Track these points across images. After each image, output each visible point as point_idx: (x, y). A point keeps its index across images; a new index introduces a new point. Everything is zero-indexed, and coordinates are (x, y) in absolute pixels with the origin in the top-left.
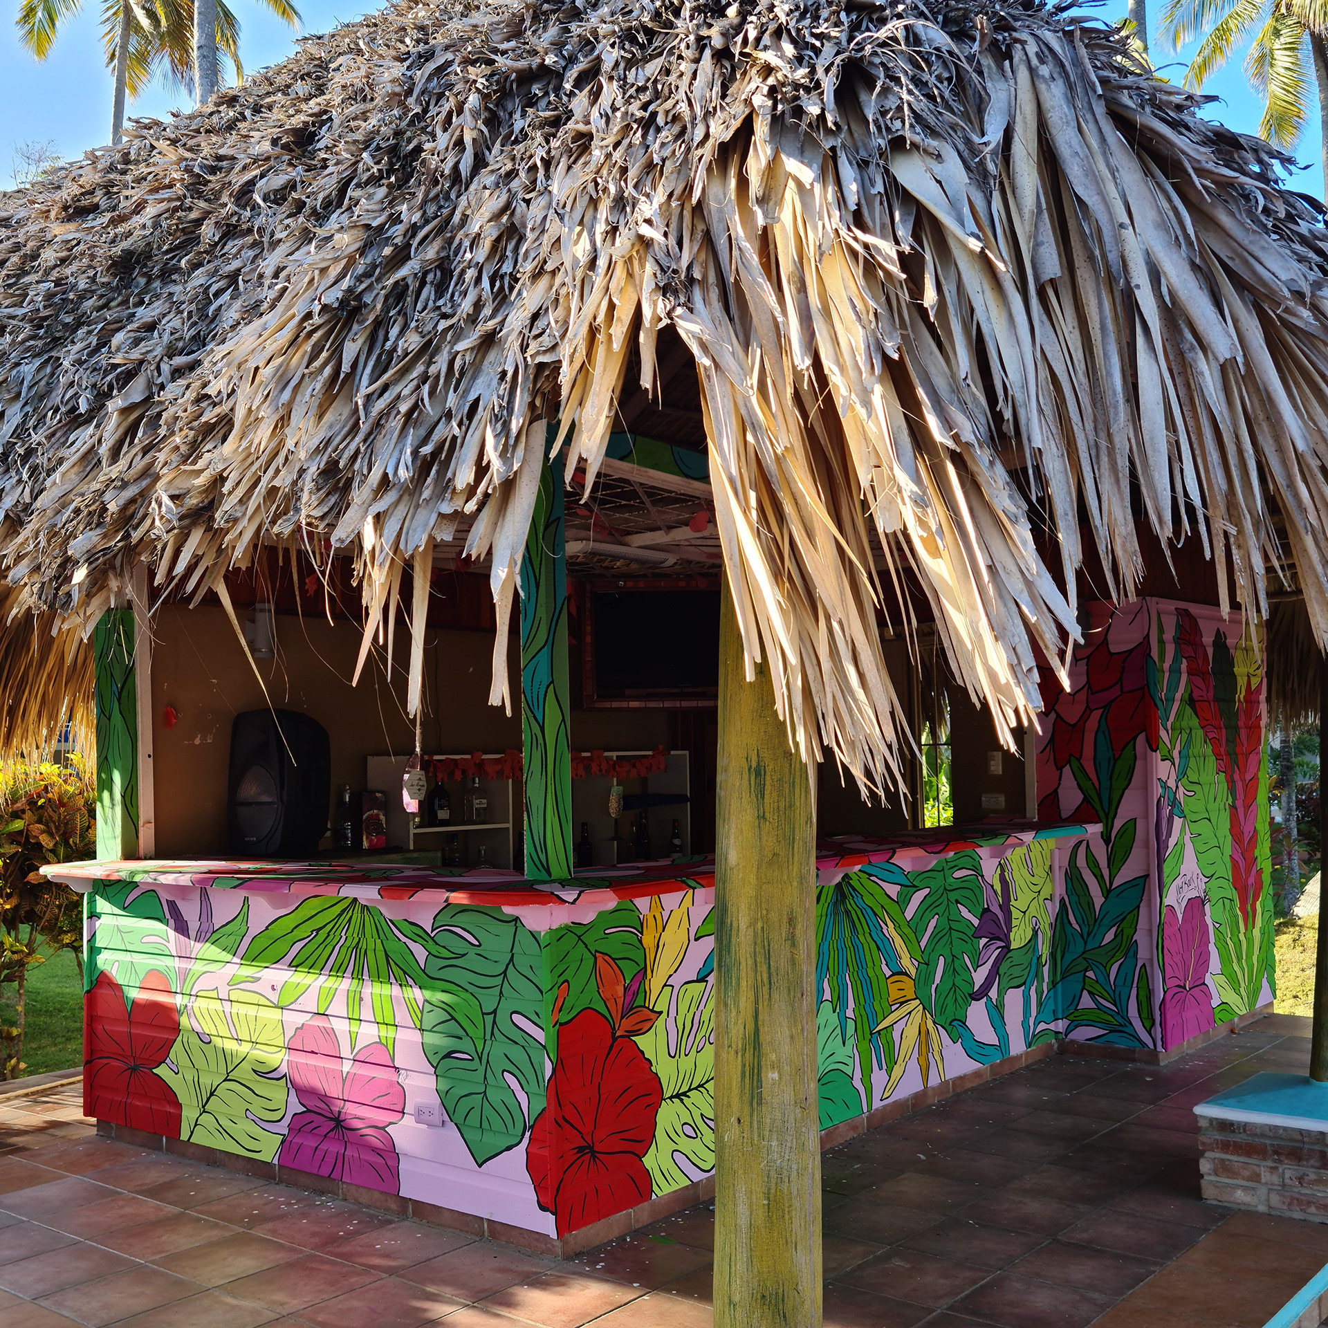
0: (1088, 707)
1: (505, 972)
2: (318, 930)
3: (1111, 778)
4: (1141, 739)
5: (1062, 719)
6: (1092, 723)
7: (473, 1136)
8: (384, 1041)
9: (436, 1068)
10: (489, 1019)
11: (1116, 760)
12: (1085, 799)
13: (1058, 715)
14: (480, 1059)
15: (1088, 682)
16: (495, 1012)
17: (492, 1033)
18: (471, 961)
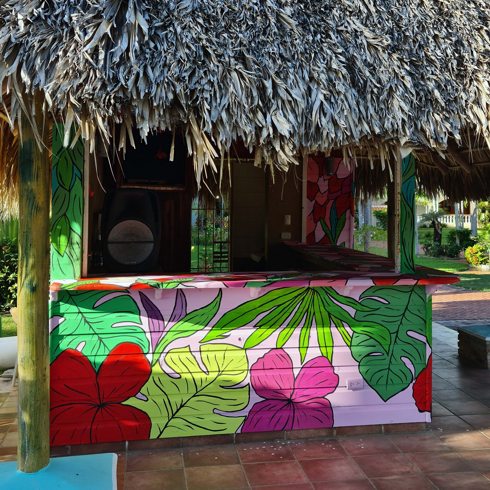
0: (328, 198)
1: (404, 314)
2: (279, 306)
3: (336, 227)
4: (348, 212)
5: (318, 203)
6: (329, 205)
7: (381, 389)
8: (325, 355)
9: (359, 362)
10: (394, 336)
11: (338, 220)
12: (326, 235)
13: (316, 201)
14: (388, 354)
15: (329, 189)
16: (397, 332)
17: (395, 341)
18: (383, 311)
